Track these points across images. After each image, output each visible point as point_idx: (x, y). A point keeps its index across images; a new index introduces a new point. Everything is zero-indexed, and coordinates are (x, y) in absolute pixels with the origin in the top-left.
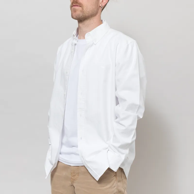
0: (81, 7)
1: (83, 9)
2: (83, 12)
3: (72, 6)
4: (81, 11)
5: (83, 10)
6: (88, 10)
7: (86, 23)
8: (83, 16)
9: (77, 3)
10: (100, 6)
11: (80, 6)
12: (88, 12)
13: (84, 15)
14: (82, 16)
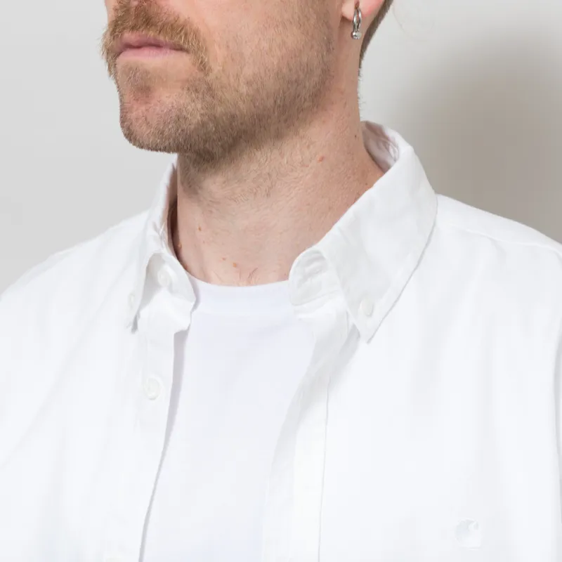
0: (187, 51)
1: (203, 67)
2: (210, 89)
3: (115, 49)
4: (192, 87)
5: (207, 75)
6: (248, 71)
7: (254, 167)
8: (214, 119)
9: (148, 21)
10: (344, 20)
11: (179, 49)
12: (249, 83)
13: (219, 110)
14: (203, 124)
